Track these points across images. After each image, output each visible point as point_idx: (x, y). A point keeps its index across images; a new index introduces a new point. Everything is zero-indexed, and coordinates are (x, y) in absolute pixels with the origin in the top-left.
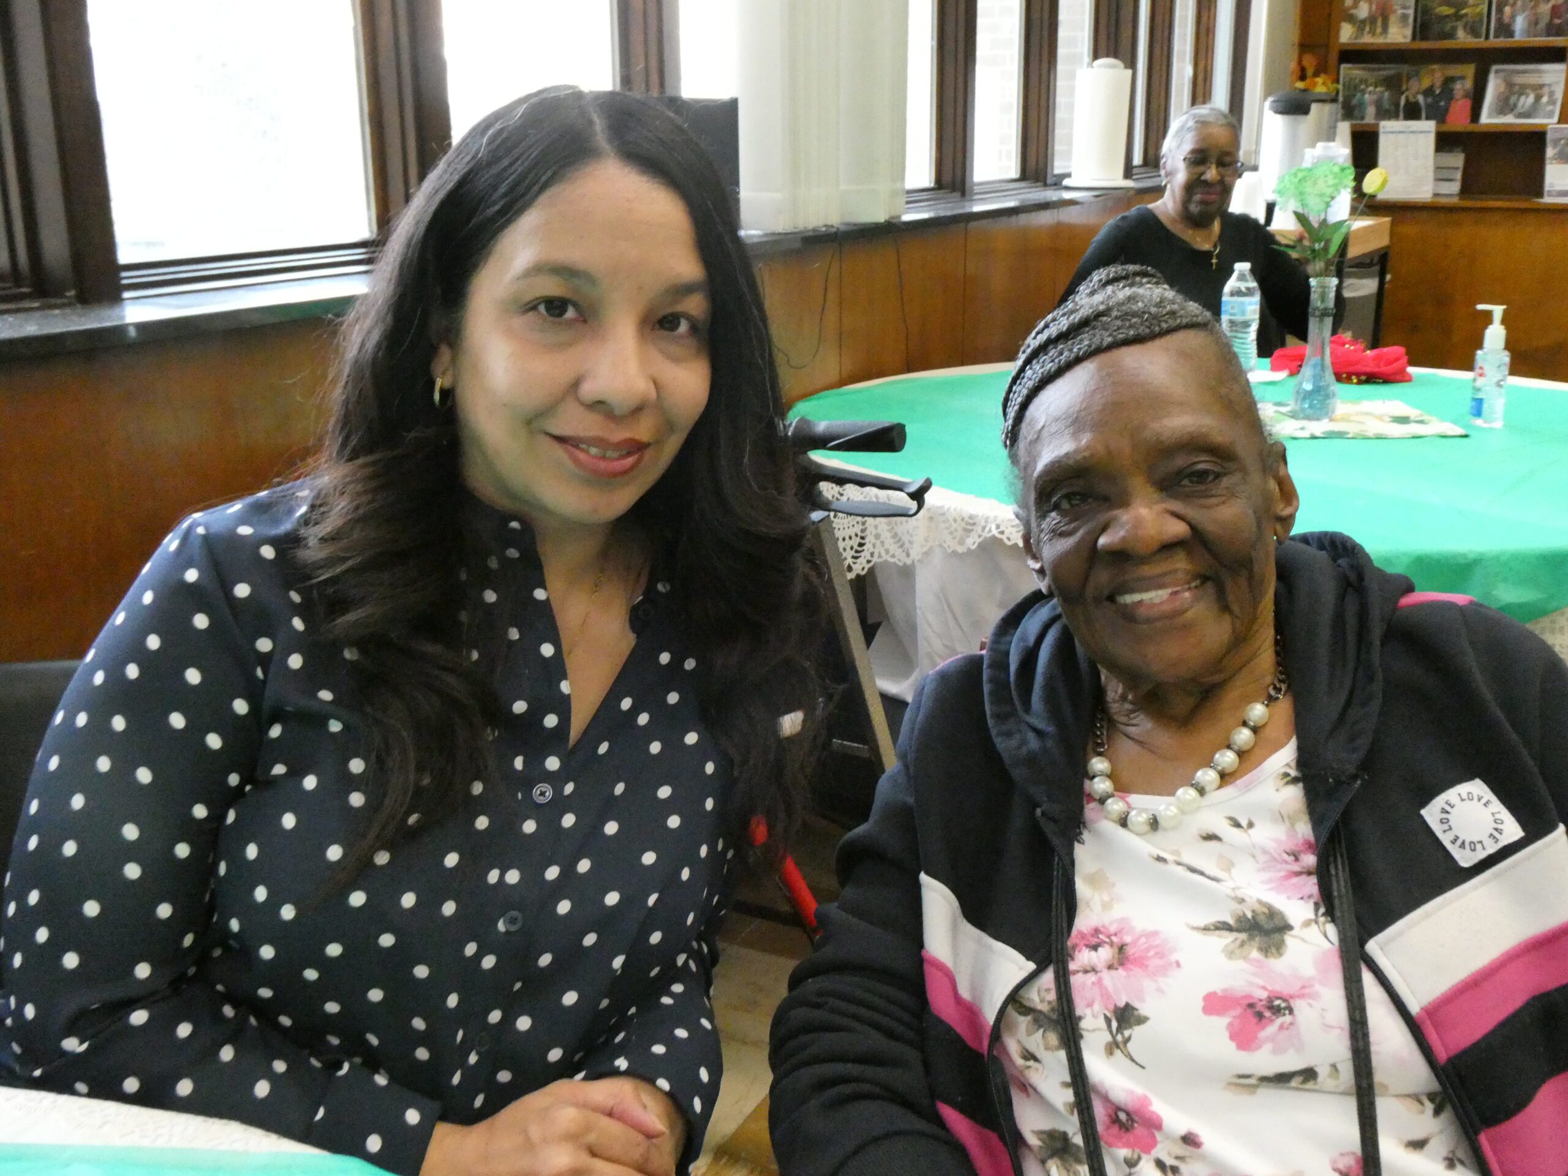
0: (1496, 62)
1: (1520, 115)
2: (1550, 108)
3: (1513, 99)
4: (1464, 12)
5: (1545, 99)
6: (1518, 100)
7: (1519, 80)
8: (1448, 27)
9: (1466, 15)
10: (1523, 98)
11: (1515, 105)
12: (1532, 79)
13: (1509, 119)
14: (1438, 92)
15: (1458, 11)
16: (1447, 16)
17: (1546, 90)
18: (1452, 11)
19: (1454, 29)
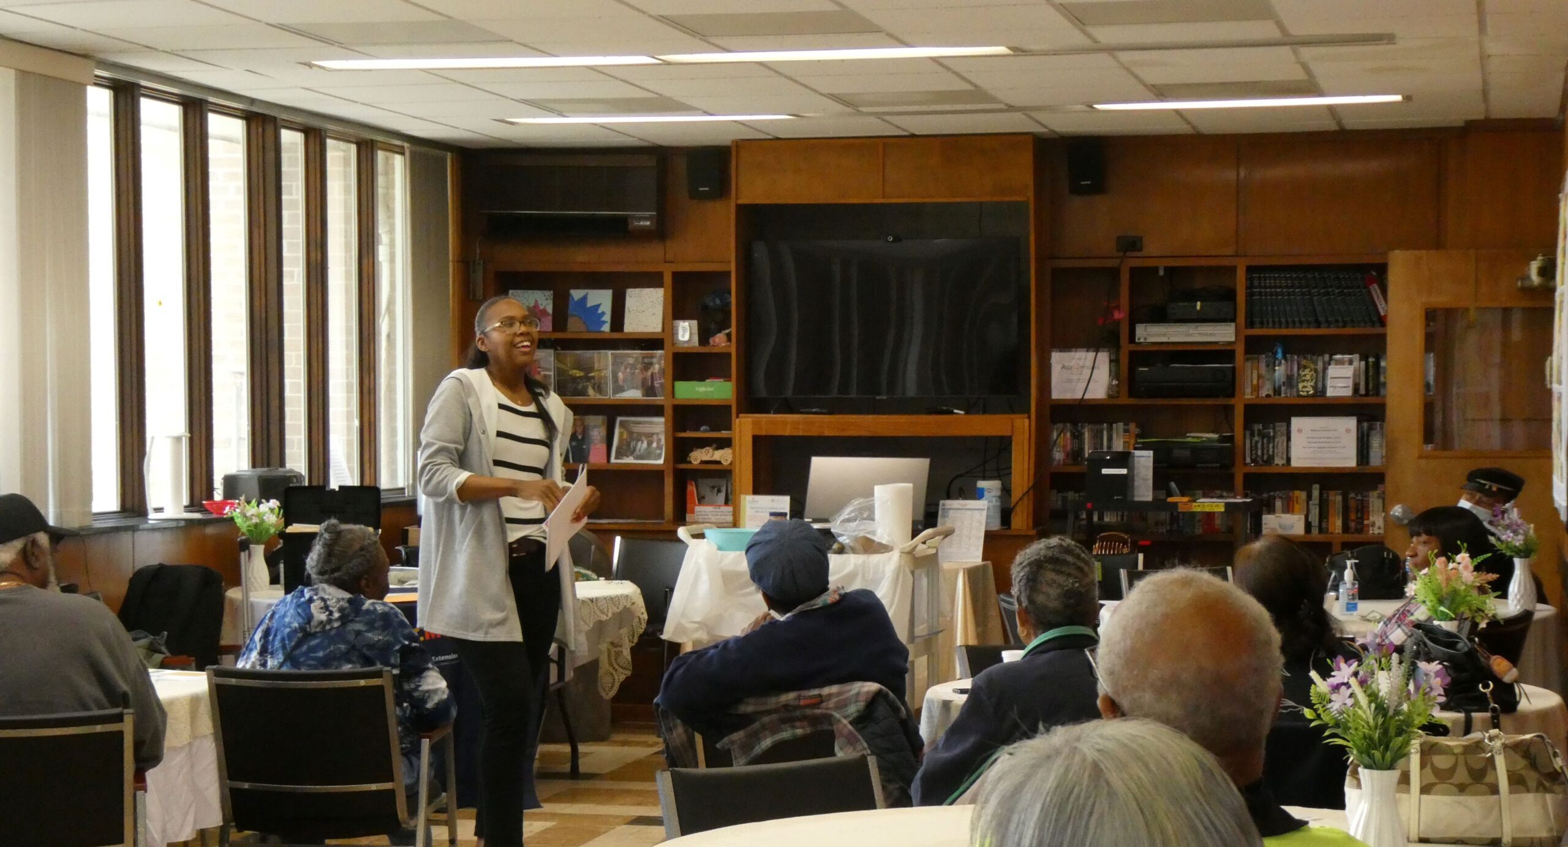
0: (621, 415)
1: (636, 458)
2: (658, 452)
3: (633, 444)
4: (592, 374)
5: (654, 445)
6: (636, 445)
7: (637, 429)
8: (580, 387)
9: (593, 378)
10: (639, 443)
11: (634, 449)
12: (647, 429)
13: (630, 460)
14: (580, 437)
15: (587, 374)
16: (578, 377)
17: (655, 437)
18: (582, 374)
19: (586, 388)
